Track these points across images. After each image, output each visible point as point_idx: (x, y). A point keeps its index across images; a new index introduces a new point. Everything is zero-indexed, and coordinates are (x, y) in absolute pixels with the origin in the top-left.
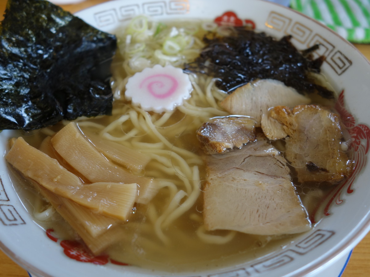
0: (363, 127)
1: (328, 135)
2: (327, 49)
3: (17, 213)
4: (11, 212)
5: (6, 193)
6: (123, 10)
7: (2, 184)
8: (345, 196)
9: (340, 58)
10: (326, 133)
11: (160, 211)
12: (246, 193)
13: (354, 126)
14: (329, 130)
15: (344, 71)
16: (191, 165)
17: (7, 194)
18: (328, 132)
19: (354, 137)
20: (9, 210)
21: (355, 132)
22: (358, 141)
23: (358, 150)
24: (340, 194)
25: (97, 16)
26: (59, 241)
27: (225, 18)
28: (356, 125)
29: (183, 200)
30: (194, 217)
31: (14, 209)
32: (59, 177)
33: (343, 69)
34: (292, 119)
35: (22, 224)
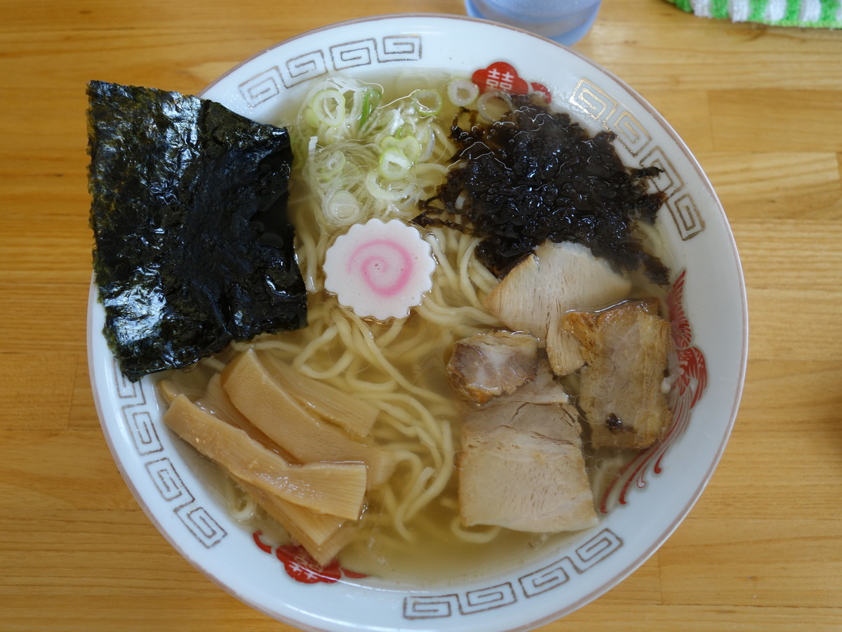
0: (698, 355)
1: (646, 364)
2: (672, 184)
3: (212, 519)
4: (203, 520)
5: (186, 488)
6: (292, 65)
7: (176, 473)
8: (649, 475)
9: (688, 208)
10: (643, 360)
11: (399, 496)
12: (517, 469)
13: (687, 345)
14: (648, 355)
15: (691, 236)
16: (439, 418)
17: (188, 488)
18: (646, 357)
19: (683, 366)
20: (201, 517)
21: (688, 359)
22: (687, 377)
23: (684, 395)
24: (645, 469)
25: (245, 88)
26: (273, 551)
27: (495, 73)
28: (690, 346)
29: (430, 482)
30: (447, 503)
31: (205, 512)
32: (255, 462)
33: (691, 232)
34: (595, 335)
35: (224, 537)
